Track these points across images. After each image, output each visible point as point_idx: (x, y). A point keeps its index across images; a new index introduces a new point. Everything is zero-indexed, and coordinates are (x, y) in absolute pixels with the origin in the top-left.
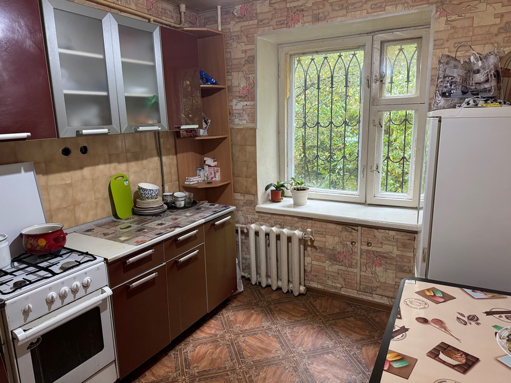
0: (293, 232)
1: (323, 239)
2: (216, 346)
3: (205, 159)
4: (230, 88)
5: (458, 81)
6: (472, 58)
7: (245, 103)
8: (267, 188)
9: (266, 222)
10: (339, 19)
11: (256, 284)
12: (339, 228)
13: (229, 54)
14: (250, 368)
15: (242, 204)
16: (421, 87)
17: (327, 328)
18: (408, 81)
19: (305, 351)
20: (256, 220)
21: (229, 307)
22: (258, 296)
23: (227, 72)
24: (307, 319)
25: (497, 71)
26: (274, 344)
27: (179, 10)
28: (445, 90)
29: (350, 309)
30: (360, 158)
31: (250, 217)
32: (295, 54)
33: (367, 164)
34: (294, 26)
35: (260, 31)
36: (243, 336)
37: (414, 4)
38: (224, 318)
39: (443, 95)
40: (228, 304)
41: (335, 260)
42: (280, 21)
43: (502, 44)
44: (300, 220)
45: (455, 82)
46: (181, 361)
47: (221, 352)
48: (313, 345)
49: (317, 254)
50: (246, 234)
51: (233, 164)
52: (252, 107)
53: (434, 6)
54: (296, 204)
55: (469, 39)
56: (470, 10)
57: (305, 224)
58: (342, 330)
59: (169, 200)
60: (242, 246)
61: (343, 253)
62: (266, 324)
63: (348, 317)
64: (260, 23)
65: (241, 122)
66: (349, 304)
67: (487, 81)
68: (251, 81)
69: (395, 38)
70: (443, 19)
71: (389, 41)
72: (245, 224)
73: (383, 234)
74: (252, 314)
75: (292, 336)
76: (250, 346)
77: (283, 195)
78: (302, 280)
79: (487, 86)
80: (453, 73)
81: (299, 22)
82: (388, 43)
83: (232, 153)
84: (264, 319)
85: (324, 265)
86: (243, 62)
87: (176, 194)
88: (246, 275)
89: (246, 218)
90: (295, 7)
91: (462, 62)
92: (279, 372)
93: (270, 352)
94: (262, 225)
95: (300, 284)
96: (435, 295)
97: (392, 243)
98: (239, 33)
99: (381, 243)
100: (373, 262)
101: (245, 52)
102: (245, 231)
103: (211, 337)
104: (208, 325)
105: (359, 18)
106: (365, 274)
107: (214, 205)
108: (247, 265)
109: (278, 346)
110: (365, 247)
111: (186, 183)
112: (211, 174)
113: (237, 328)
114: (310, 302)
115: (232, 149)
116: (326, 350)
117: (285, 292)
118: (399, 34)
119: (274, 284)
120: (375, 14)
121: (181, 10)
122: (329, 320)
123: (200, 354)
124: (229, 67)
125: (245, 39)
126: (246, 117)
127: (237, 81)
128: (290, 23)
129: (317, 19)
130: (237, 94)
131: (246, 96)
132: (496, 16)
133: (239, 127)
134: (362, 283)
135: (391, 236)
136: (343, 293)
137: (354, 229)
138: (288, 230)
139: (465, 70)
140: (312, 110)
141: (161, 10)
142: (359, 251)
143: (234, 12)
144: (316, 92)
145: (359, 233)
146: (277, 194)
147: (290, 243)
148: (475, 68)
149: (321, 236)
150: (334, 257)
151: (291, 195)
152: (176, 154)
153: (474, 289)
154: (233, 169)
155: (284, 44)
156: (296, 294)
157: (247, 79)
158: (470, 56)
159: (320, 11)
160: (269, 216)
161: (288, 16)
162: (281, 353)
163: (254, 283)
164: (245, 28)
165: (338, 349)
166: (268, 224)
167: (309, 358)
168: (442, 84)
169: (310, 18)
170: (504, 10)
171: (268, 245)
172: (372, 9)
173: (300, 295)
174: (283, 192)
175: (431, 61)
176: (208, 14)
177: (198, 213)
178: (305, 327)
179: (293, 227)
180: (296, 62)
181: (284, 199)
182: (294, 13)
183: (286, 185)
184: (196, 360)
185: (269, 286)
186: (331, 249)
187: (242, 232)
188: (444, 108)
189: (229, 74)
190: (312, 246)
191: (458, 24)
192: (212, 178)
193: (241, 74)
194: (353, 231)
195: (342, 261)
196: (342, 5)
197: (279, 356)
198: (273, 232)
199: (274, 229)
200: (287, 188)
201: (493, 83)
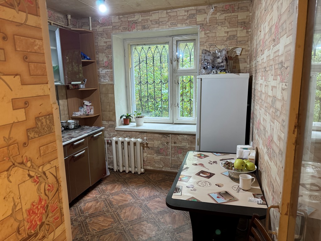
0: (137, 140)
1: (153, 143)
2: (97, 202)
3: (84, 101)
4: (98, 62)
5: (210, 62)
6: (216, 51)
7: (107, 70)
8: (121, 117)
9: (121, 136)
10: (155, 29)
11: (117, 171)
12: (160, 136)
13: (97, 43)
14: (117, 209)
15: (107, 127)
16: (196, 64)
17: (156, 187)
18: (190, 61)
19: (145, 198)
20: (116, 135)
21: (102, 183)
22: (118, 176)
23: (96, 53)
24: (146, 184)
25: (226, 58)
26: (128, 197)
27: (67, 18)
28: (205, 66)
29: (167, 177)
30: (169, 100)
31: (112, 134)
32: (133, 45)
33: (173, 103)
34: (133, 31)
35: (114, 32)
36: (112, 196)
37: (191, 24)
38: (100, 189)
39: (204, 68)
40: (101, 183)
41: (159, 153)
42: (125, 28)
43: (228, 45)
44: (140, 133)
45: (209, 63)
46: (78, 211)
47: (100, 204)
48: (149, 195)
49: (150, 151)
50: (110, 144)
51: (101, 104)
52: (112, 72)
53: (199, 26)
54: (138, 125)
55: (215, 42)
56: (214, 29)
57: (143, 135)
58: (163, 187)
59: (65, 125)
60: (107, 151)
61: (163, 149)
62: (124, 189)
63: (166, 181)
64: (114, 28)
65: (105, 81)
66: (166, 175)
67: (222, 62)
68: (110, 58)
69: (183, 39)
70: (203, 32)
71: (180, 41)
72: (109, 138)
73: (181, 137)
74: (116, 185)
75: (138, 192)
76: (116, 200)
77: (130, 121)
78: (142, 165)
79: (222, 64)
80: (208, 58)
81: (135, 28)
82: (180, 42)
83: (100, 98)
84: (122, 187)
85: (153, 156)
86: (105, 48)
87: (69, 121)
88: (111, 167)
89: (110, 135)
90: (132, 21)
91: (212, 53)
92: (132, 209)
93: (127, 201)
94: (119, 138)
95: (141, 168)
96: (201, 156)
97: (186, 142)
98: (102, 32)
99: (181, 142)
100: (178, 152)
101: (106, 42)
102: (110, 142)
103: (93, 198)
104: (91, 193)
105: (165, 29)
106: (174, 159)
107: (91, 127)
108: (111, 161)
109: (131, 198)
110: (173, 145)
111: (73, 115)
112: (88, 110)
113: (108, 192)
114: (147, 176)
115: (100, 96)
116: (155, 196)
117: (133, 173)
118: (185, 37)
119: (127, 170)
120: (172, 27)
121: (68, 18)
122: (157, 183)
123: (89, 206)
124: (97, 50)
125: (105, 36)
126: (108, 78)
127: (102, 58)
128: (130, 29)
129: (144, 28)
130: (102, 65)
131: (107, 66)
132: (225, 32)
133: (104, 84)
134: (172, 163)
135: (185, 138)
136: (163, 170)
137: (168, 136)
138: (134, 139)
139: (213, 57)
140: (143, 75)
141: (56, 17)
142: (171, 147)
143: (99, 21)
144: (145, 65)
145: (170, 137)
146: (127, 120)
147: (135, 146)
148: (218, 56)
149: (151, 141)
150: (158, 152)
151: (135, 121)
152: (67, 99)
153: (217, 153)
154: (101, 107)
155: (127, 39)
156: (139, 173)
157: (108, 57)
158: (216, 50)
159: (146, 24)
160: (123, 132)
161: (129, 25)
162: (133, 201)
163: (115, 171)
164: (106, 30)
165: (162, 195)
166: (122, 137)
167: (147, 201)
168: (203, 63)
169: (140, 27)
170: (228, 30)
171: (123, 148)
172: (171, 25)
173: (142, 173)
174: (130, 119)
175: (199, 52)
176: (84, 21)
177: (83, 131)
178: (144, 188)
179: (136, 138)
180: (134, 49)
181: (131, 123)
182: (132, 24)
183: (131, 115)
184: (86, 209)
185: (124, 171)
186: (157, 148)
187: (108, 143)
188: (205, 74)
189: (97, 54)
190: (147, 147)
191: (210, 35)
192: (89, 112)
193: (104, 54)
194: (168, 137)
195: (163, 153)
196: (157, 22)
197: (132, 202)
198: (126, 140)
199: (126, 139)
200: (132, 117)
201: (225, 63)
